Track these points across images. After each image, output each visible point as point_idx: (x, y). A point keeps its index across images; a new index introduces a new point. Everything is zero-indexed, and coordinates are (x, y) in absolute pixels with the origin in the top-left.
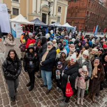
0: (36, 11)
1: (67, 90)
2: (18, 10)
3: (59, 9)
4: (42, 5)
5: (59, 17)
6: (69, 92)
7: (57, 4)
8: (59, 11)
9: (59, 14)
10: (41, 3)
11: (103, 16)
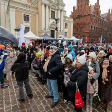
0: (45, 29)
1: (77, 101)
2: (29, 28)
3: (66, 26)
4: (50, 22)
5: (66, 33)
6: (79, 103)
7: (64, 22)
8: (66, 27)
9: (66, 30)
10: (49, 21)
11: (106, 29)
